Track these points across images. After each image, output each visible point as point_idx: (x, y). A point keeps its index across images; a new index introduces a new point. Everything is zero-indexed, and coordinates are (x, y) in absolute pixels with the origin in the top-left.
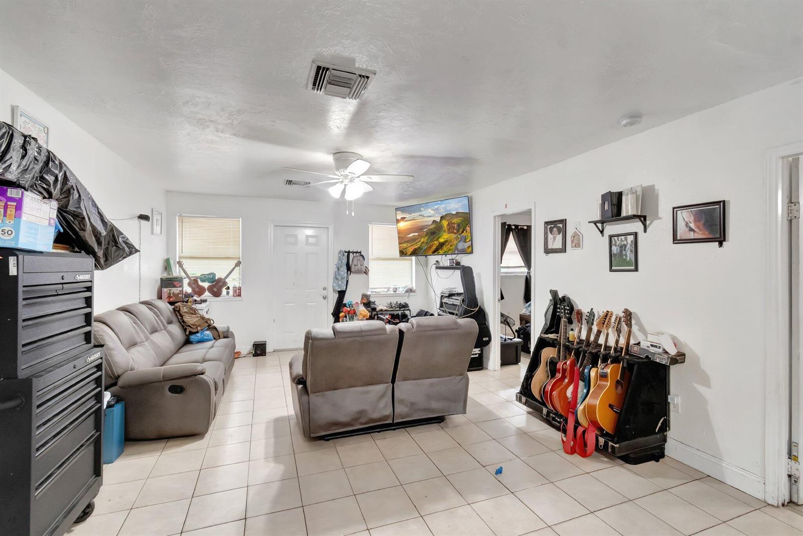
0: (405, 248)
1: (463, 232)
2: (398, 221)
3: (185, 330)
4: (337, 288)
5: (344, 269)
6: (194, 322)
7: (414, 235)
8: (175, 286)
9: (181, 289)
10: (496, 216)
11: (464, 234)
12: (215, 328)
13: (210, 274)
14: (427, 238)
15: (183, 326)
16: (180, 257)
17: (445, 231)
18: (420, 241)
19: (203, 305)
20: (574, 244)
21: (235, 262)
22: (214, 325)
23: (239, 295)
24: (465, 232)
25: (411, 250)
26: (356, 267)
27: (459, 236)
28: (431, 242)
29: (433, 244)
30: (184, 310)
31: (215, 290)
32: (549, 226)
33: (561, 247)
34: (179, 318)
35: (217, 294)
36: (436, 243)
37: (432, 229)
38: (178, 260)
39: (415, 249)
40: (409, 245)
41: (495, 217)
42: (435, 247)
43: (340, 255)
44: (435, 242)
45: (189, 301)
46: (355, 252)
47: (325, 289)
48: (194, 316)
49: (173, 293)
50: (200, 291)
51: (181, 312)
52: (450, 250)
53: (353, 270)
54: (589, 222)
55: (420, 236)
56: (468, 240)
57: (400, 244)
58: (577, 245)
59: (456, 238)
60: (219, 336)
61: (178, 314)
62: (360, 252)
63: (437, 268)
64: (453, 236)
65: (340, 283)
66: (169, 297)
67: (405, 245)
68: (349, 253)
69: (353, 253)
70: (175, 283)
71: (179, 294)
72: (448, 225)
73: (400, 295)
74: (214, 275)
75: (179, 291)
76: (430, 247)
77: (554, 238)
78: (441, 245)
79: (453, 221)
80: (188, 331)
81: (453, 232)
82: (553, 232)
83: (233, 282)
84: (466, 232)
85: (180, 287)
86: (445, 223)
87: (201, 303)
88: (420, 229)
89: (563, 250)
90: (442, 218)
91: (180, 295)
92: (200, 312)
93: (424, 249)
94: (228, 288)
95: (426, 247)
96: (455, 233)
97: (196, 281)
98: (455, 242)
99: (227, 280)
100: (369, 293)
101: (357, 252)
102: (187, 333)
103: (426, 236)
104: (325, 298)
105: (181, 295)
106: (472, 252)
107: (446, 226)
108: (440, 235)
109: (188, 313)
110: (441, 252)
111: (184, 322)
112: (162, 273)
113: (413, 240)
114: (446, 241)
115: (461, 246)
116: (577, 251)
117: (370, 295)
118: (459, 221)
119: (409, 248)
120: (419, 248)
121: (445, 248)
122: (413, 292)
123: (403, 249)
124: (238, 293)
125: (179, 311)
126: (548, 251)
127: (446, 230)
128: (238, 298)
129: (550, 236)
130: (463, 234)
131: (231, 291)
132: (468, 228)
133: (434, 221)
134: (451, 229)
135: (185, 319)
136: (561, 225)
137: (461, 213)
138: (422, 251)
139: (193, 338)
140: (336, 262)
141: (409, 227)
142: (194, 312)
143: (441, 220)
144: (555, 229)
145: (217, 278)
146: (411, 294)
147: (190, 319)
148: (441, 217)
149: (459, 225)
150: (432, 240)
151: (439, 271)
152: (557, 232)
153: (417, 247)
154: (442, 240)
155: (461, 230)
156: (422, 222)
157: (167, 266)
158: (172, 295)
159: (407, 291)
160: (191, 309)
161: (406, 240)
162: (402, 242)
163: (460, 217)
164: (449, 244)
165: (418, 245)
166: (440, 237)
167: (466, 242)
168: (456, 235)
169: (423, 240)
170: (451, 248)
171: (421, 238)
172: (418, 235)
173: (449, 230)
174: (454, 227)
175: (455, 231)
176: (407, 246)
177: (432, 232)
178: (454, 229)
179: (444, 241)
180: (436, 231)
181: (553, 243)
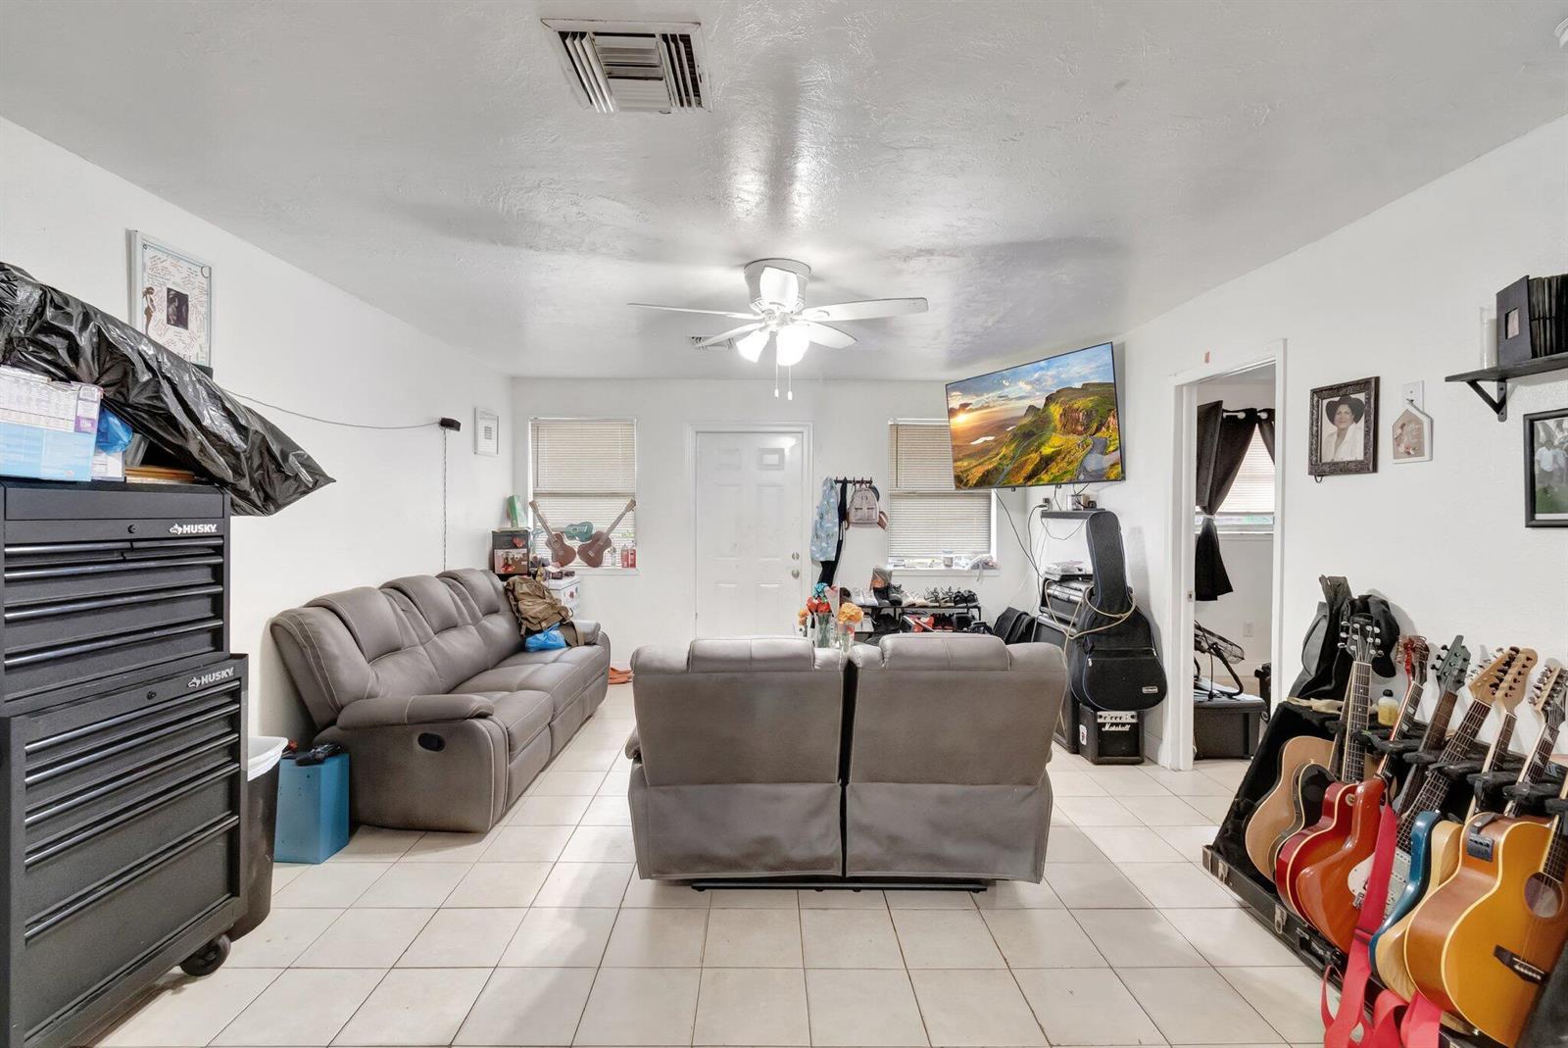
0: (967, 471)
1: (1098, 430)
2: (952, 412)
3: (520, 625)
4: (818, 555)
5: (833, 516)
6: (535, 614)
7: (985, 441)
8: (515, 546)
9: (525, 551)
10: (1182, 386)
11: (1103, 433)
12: (572, 625)
13: (583, 524)
14: (1013, 446)
15: (517, 618)
16: (536, 495)
17: (1055, 429)
18: (998, 454)
19: (566, 581)
20: (1402, 449)
21: (627, 501)
22: (572, 619)
23: (633, 565)
24: (1103, 429)
25: (977, 474)
26: (859, 513)
27: (1090, 440)
28: (1021, 456)
29: (1027, 460)
30: (523, 588)
31: (591, 554)
32: (1325, 402)
33: (1360, 457)
34: (513, 603)
35: (594, 562)
36: (1035, 457)
37: (1024, 425)
38: (531, 499)
39: (988, 471)
40: (974, 463)
41: (1179, 389)
42: (1030, 468)
43: (825, 488)
44: (1033, 455)
45: (539, 573)
46: (858, 482)
47: (796, 556)
48: (541, 600)
49: (513, 559)
50: (564, 556)
51: (516, 593)
52: (1065, 473)
53: (852, 517)
54: (1449, 379)
55: (999, 443)
56: (1112, 448)
57: (955, 461)
58: (1413, 445)
59: (1084, 445)
60: (577, 642)
61: (511, 596)
62: (870, 482)
63: (1045, 515)
64: (1075, 439)
65: (824, 544)
66: (506, 565)
67: (966, 464)
68: (845, 483)
69: (854, 482)
70: (517, 541)
71: (521, 560)
72: (1064, 414)
73: (959, 574)
74: (590, 526)
75: (521, 556)
76: (1022, 466)
77: (1341, 434)
78: (1046, 462)
79: (1076, 406)
80: (524, 627)
81: (1074, 432)
82: (1337, 417)
83: (620, 540)
84: (1109, 428)
85: (524, 547)
86: (1056, 411)
87: (560, 578)
88: (998, 427)
89: (1369, 463)
90: (1049, 399)
91: (523, 563)
92: (555, 595)
93: (1006, 471)
94: (614, 551)
95: (1010, 467)
96: (1080, 434)
97: (559, 537)
98: (1080, 454)
99: (611, 536)
100: (889, 568)
101: (862, 482)
102: (523, 632)
103: (1012, 441)
104: (796, 575)
105: (526, 563)
106: (1122, 477)
107: (1058, 417)
108: (1044, 438)
109: (530, 595)
110: (1045, 477)
111: (518, 611)
112: (502, 522)
113: (983, 451)
114: (1058, 453)
115: (1094, 462)
116: (1413, 467)
117: (891, 572)
118: (1090, 405)
119: (974, 470)
120: (996, 469)
121: (1054, 469)
122: (992, 567)
123: (962, 472)
124: (629, 560)
125: (513, 591)
126: (1320, 468)
127: (1059, 426)
128: (630, 570)
129: (1328, 428)
130: (1098, 435)
131: (618, 556)
132: (1111, 419)
133: (1032, 408)
134: (1069, 423)
135: (521, 607)
136: (1362, 397)
137: (1094, 384)
138: (1001, 477)
139: (531, 641)
140: (817, 503)
141: (975, 424)
142: (542, 593)
143: (1046, 405)
144: (1344, 409)
145: (594, 532)
146: (986, 572)
147: (531, 607)
148: (1047, 399)
149: (1089, 415)
150: (1025, 451)
151: (1051, 522)
152: (1349, 417)
153: (990, 467)
154: (1047, 450)
155: (1095, 426)
156: (1006, 410)
157: (510, 509)
158: (510, 562)
159: (976, 566)
160: (540, 588)
161: (968, 452)
162: (960, 456)
163: (1093, 394)
164: (1064, 458)
165: (995, 462)
166: (1043, 444)
167: (1106, 454)
168: (1081, 438)
169: (1004, 451)
170: (1070, 468)
171: (1002, 448)
172: (994, 441)
173: (1064, 426)
174: (1078, 420)
175: (1080, 428)
176: (969, 464)
177: (1024, 433)
178: (1076, 424)
179: (1053, 452)
180: (1034, 430)
181: (1337, 446)
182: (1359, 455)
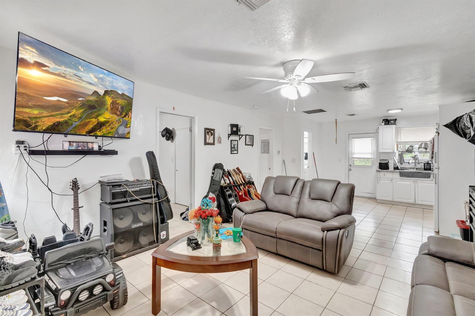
0: (36, 118)
1: (125, 116)
14: (82, 111)
17: (107, 109)
18: (69, 113)
24: (127, 117)
25: (48, 122)
27: (121, 120)
28: (86, 118)
29: (89, 122)
32: (207, 131)
36: (94, 121)
37: (92, 101)
39: (58, 123)
40: (45, 113)
42: (91, 126)
44: (93, 120)
52: (109, 133)
55: (70, 106)
56: (129, 126)
57: (18, 106)
58: (220, 142)
59: (118, 121)
64: (115, 117)
67: (36, 112)
72: (112, 103)
76: (86, 125)
77: (210, 137)
78: (101, 125)
79: (118, 102)
81: (116, 114)
82: (209, 134)
84: (129, 117)
86: (109, 100)
88: (73, 95)
90: (106, 92)
93: (74, 126)
95: (78, 123)
96: (118, 115)
98: (117, 125)
103: (81, 107)
107: (109, 104)
108: (100, 113)
110: (99, 133)
113: (56, 107)
114: (107, 122)
118: (124, 104)
119: (44, 119)
120: (66, 122)
121: (104, 130)
123: (30, 118)
126: (206, 143)
127: (109, 109)
129: (207, 136)
130: (125, 118)
132: (130, 113)
133: (95, 93)
134: (114, 109)
136: (212, 132)
137: (126, 95)
138: (70, 128)
141: (51, 84)
143: (103, 94)
144: (210, 133)
148: (105, 91)
149: (122, 108)
150: (89, 116)
152: (211, 135)
153: (62, 120)
154: (102, 119)
155: (124, 114)
161: (39, 104)
162: (30, 104)
163: (125, 100)
164: (110, 125)
165: (66, 117)
166: (100, 115)
167: (126, 128)
168: (118, 118)
169: (74, 112)
170: (112, 131)
171: (73, 109)
172: (67, 103)
173: (112, 109)
174: (118, 109)
175: (118, 113)
176: (39, 114)
177: (90, 105)
178: (117, 110)
179: (105, 121)
180: (96, 105)
181: (209, 139)
182: (212, 142)
